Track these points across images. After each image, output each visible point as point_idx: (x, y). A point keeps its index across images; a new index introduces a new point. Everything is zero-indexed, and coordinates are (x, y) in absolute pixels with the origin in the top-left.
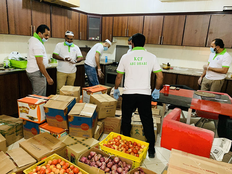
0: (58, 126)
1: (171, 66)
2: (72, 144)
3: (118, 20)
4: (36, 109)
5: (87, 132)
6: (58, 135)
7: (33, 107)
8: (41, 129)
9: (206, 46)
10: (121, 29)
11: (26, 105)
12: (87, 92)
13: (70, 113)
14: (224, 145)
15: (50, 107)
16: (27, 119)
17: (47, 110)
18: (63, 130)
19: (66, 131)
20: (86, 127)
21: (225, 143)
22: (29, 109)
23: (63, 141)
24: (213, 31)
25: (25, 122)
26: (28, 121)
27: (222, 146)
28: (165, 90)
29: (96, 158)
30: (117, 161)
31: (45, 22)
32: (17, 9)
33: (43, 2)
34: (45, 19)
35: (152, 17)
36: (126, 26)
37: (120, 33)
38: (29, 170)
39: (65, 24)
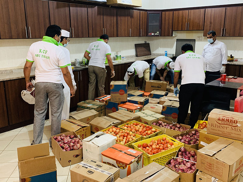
1: (235, 57)
2: (145, 116)
3: (179, 14)
6: (133, 111)
8: (119, 107)
10: (181, 23)
28: (222, 79)
29: (163, 124)
30: (179, 126)
31: (112, 25)
32: (93, 16)
33: (112, 7)
34: (112, 21)
35: (213, 9)
36: (187, 20)
37: (181, 27)
38: (120, 126)
39: (128, 23)
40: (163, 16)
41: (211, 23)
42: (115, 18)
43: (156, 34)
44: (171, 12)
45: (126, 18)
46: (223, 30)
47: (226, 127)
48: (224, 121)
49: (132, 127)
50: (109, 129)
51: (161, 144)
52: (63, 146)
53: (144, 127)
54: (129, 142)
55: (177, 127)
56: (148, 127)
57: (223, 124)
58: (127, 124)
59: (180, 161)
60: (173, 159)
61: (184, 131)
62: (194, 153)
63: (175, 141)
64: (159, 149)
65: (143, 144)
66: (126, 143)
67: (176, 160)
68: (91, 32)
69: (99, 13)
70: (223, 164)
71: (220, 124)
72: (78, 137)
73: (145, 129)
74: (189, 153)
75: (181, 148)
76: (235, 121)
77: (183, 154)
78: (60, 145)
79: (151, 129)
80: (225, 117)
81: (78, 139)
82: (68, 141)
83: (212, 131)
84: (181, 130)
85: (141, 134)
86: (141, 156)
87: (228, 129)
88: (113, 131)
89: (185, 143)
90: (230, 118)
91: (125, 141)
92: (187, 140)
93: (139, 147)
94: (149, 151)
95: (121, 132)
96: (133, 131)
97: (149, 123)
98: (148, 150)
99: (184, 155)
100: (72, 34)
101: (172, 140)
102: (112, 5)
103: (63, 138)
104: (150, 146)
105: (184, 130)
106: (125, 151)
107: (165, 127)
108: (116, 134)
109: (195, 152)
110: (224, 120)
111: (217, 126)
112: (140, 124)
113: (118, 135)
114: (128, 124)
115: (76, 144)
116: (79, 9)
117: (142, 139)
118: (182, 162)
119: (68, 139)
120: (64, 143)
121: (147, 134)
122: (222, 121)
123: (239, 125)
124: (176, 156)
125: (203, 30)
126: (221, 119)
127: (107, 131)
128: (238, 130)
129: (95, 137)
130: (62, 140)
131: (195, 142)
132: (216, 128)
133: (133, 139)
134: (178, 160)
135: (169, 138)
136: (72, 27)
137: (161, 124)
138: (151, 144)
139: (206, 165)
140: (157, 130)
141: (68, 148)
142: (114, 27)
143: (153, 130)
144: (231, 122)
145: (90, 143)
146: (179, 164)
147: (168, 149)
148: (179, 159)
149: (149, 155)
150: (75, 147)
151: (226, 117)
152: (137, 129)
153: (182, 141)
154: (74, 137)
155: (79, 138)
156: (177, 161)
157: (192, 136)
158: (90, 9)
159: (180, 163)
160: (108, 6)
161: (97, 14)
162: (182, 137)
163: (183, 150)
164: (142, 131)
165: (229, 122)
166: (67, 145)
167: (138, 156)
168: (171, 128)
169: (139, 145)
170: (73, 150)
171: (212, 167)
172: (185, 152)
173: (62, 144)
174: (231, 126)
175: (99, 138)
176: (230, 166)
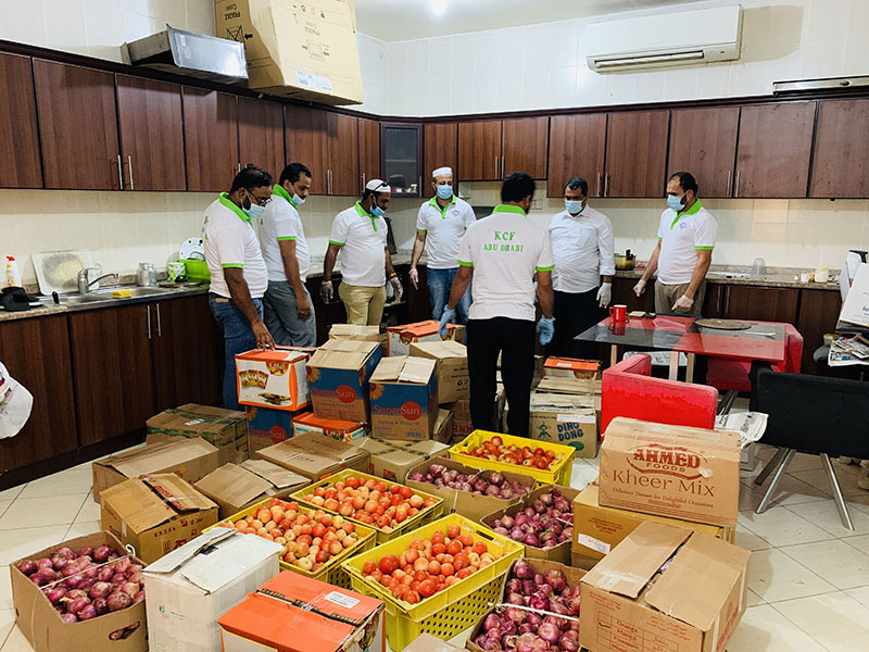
0: (342, 417)
1: (637, 258)
2: (384, 453)
3: (473, 131)
4: (288, 373)
5: (417, 424)
6: (346, 435)
7: (277, 371)
8: (296, 425)
9: (733, 197)
10: (481, 159)
11: (261, 366)
12: (401, 337)
13: (374, 378)
14: (751, 427)
15: (324, 366)
16: (262, 401)
17: (316, 376)
18: (354, 424)
19: (364, 426)
20: (413, 411)
21: (752, 423)
22: (267, 376)
23: (361, 446)
24: (752, 153)
25: (254, 411)
26: (261, 409)
27: (745, 429)
28: (615, 321)
29: (447, 476)
30: (497, 480)
31: (270, 153)
32: (204, 123)
33: (266, 97)
34: (269, 144)
35: (572, 118)
36: (498, 148)
37: (480, 170)
38: (300, 495)
39: (321, 152)
40: (428, 136)
41: (567, 158)
42: (279, 134)
43: (409, 191)
44: (452, 126)
45: (315, 135)
46: (603, 179)
47: (663, 482)
48: (655, 460)
49: (341, 496)
50: (259, 510)
51: (446, 553)
52: (65, 599)
53: (383, 491)
54: (333, 559)
55: (492, 484)
56: (398, 491)
57: (651, 471)
58: (323, 486)
59: (519, 616)
60: (494, 611)
61: (516, 496)
62: (560, 580)
63: (492, 539)
64: (440, 573)
65: (383, 560)
66: (318, 562)
67: (505, 614)
68: (195, 173)
69: (223, 115)
70: (680, 627)
71: (642, 471)
72: (126, 553)
73: (385, 499)
74: (545, 581)
75: (516, 562)
76: (690, 459)
77: (523, 586)
78: (49, 596)
79: (406, 497)
80: (656, 445)
81: (128, 560)
82: (86, 576)
83: (617, 496)
84: (507, 493)
85: (375, 521)
86: (377, 615)
87: (669, 489)
88: (272, 519)
89: (524, 541)
90: (676, 449)
91: (317, 556)
92: (531, 530)
93: (367, 572)
94: (405, 587)
95: (301, 518)
96: (346, 510)
97: (400, 475)
98: (401, 581)
99: (527, 590)
100: (126, 178)
101: (482, 534)
102: (267, 92)
103: (61, 563)
104: (408, 563)
105: (514, 492)
106: (316, 601)
107: (454, 487)
108: (283, 527)
109: (563, 576)
110: (655, 457)
111: (632, 479)
112: (371, 480)
113: (290, 534)
114: (327, 484)
115: (120, 582)
116: (149, 94)
117: (378, 539)
118: (525, 621)
119: (83, 564)
120: (70, 587)
121: (393, 518)
122: (648, 460)
123: (704, 471)
124: (501, 598)
125: (547, 179)
126: (645, 453)
127: (250, 519)
128: (704, 490)
129: (195, 555)
130: (59, 574)
131: (557, 537)
132: (631, 487)
133: (345, 543)
134: (511, 612)
135: (470, 528)
136: (125, 155)
137: (439, 475)
138: (411, 555)
139: (614, 630)
140: (428, 498)
141: (86, 605)
142: (275, 163)
143: (416, 499)
144: (677, 463)
145: (176, 578)
146: (515, 630)
147: (470, 573)
148: (514, 609)
149: (407, 606)
150: (117, 598)
151: (662, 448)
152: (360, 501)
153: (516, 533)
154: (109, 554)
155: (131, 558)
156: (508, 619)
157: (545, 512)
158: (190, 100)
159: (517, 630)
160: (254, 94)
161: (215, 117)
162: (514, 518)
163: (521, 571)
164: (376, 508)
165: (670, 462)
166: (79, 592)
167: (365, 619)
168: (473, 489)
169: (366, 564)
170: (106, 610)
171: (639, 640)
172: (528, 579)
173: (59, 593)
174: (678, 475)
175: (215, 552)
176: (704, 633)
